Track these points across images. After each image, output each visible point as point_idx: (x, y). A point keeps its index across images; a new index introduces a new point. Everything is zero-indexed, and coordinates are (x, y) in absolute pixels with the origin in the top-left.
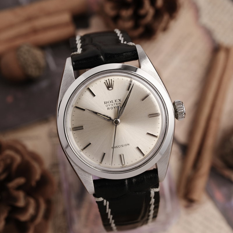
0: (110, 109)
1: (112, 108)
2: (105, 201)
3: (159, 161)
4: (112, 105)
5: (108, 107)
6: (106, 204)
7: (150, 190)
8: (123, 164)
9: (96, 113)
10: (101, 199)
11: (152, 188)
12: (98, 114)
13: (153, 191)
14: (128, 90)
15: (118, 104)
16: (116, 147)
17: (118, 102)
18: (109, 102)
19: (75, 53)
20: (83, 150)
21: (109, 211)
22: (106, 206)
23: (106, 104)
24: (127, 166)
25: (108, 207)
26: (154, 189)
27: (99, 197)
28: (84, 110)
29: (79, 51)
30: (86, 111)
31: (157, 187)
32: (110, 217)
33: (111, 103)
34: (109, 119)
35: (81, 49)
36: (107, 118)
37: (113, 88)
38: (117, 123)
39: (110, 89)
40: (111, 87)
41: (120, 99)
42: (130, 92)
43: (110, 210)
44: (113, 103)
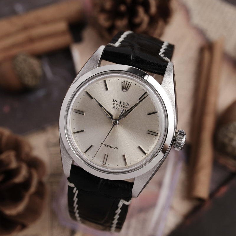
0: (116, 108)
1: (117, 108)
2: (75, 189)
3: (139, 177)
4: (119, 106)
5: (114, 106)
6: (75, 192)
7: (120, 200)
8: (104, 163)
9: (101, 106)
10: (72, 185)
11: (122, 199)
12: (102, 107)
13: (122, 203)
14: (140, 99)
15: (125, 107)
16: (105, 145)
17: (126, 106)
18: (118, 102)
19: (112, 44)
20: (74, 134)
21: (75, 199)
22: (74, 194)
23: (114, 102)
24: (106, 167)
25: (76, 195)
26: (124, 201)
27: (71, 182)
28: (92, 98)
29: (117, 44)
30: (94, 100)
31: (128, 201)
32: (76, 206)
33: (119, 104)
34: (110, 117)
35: (120, 44)
36: (109, 115)
37: (127, 90)
38: (115, 123)
39: (124, 90)
40: (126, 89)
41: (128, 103)
42: (140, 102)
43: (77, 199)
44: (121, 105)
